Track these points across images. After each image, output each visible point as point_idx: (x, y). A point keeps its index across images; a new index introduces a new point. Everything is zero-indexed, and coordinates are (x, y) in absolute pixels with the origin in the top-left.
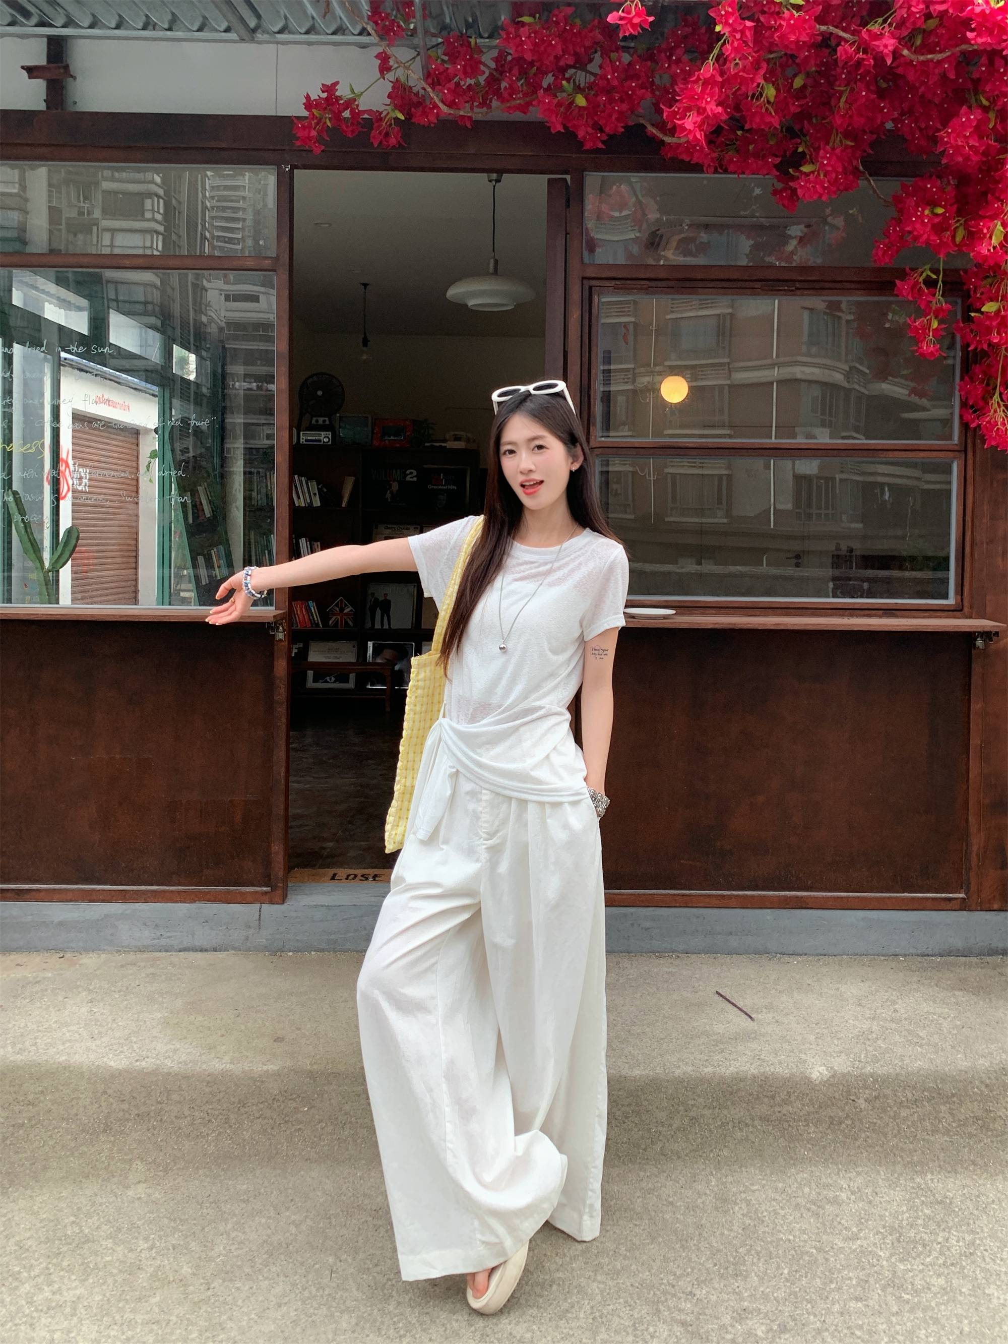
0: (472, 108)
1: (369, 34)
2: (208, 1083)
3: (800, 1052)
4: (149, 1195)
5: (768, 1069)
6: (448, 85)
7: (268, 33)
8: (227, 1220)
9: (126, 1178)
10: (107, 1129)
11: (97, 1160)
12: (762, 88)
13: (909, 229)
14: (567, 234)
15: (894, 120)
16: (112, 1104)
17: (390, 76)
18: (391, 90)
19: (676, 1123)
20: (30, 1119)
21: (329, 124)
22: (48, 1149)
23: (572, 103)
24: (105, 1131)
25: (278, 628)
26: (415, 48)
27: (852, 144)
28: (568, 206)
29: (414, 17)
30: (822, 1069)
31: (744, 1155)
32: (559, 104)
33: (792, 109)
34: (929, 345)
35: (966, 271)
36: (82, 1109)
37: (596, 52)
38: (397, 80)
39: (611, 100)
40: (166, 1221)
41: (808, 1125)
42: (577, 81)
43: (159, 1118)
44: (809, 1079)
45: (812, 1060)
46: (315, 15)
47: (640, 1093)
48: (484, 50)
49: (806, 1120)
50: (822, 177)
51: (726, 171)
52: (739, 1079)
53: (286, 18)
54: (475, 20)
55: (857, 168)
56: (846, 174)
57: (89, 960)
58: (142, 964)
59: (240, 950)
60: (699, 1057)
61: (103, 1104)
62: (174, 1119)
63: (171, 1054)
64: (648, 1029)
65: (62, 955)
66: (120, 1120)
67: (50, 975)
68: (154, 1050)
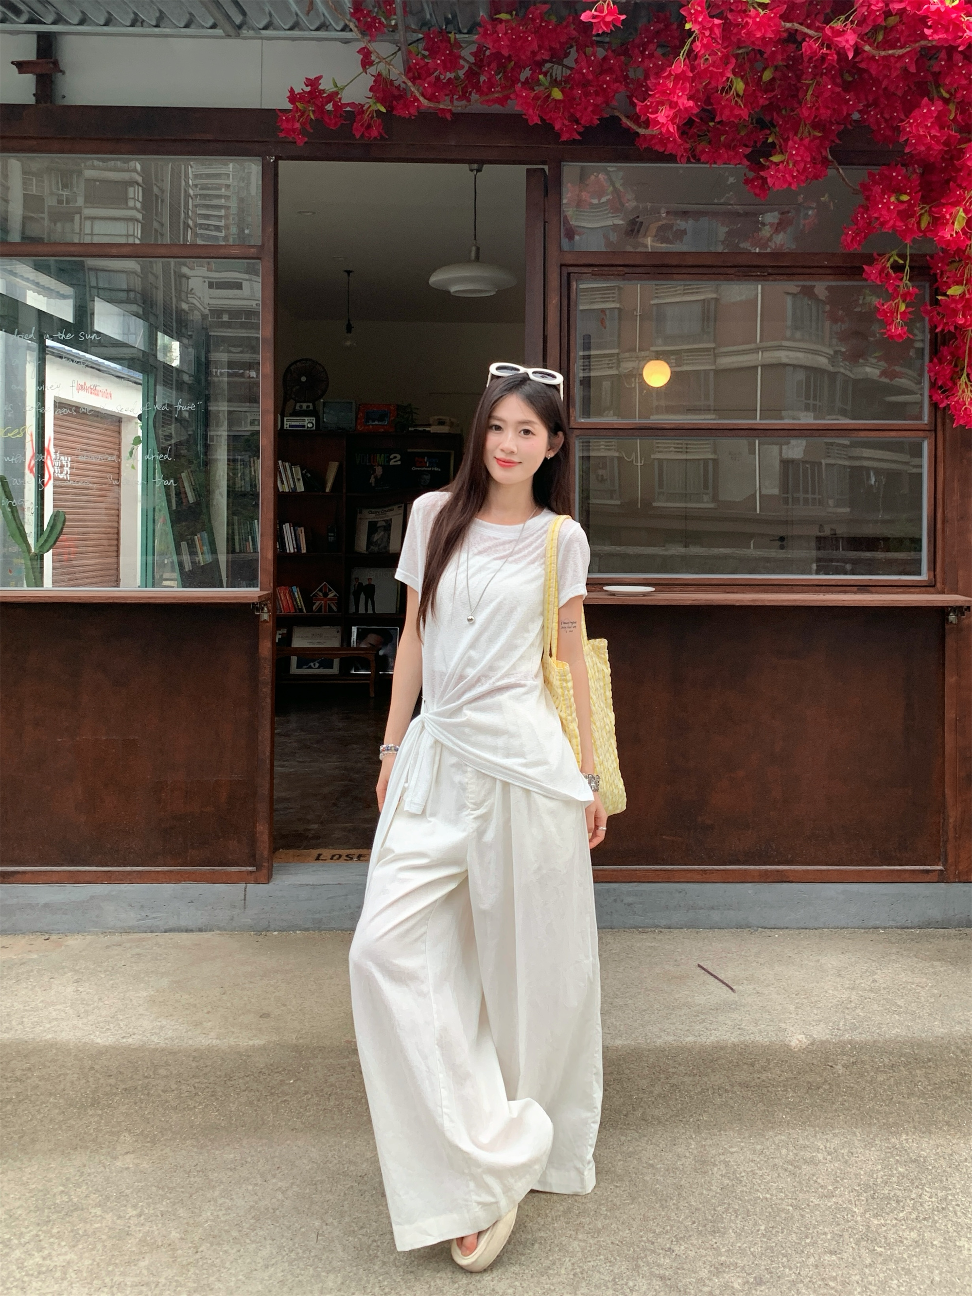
0: (451, 101)
1: (351, 30)
2: (195, 1058)
3: (780, 1021)
4: (137, 1165)
5: (748, 1038)
6: (428, 79)
7: (253, 29)
8: (214, 1187)
9: (115, 1149)
10: (95, 1103)
11: (85, 1133)
12: (731, 81)
13: (875, 215)
14: (545, 222)
15: (860, 112)
16: (99, 1079)
17: (372, 70)
18: (372, 83)
19: (657, 1090)
20: (18, 1094)
21: (312, 117)
22: (36, 1123)
23: (549, 96)
24: (92, 1105)
25: (263, 609)
26: (396, 43)
27: (820, 135)
28: (546, 194)
29: (395, 14)
30: (801, 1037)
31: (723, 1120)
32: (536, 98)
33: (761, 101)
34: (897, 326)
35: (932, 257)
36: (68, 1084)
37: (572, 47)
38: (379, 75)
39: (586, 94)
40: (154, 1189)
41: (786, 1090)
42: (554, 75)
43: (146, 1092)
44: (788, 1046)
45: (792, 1029)
46: (299, 12)
48: (463, 45)
49: (784, 1086)
50: (791, 166)
51: (698, 161)
52: (719, 1047)
53: (270, 15)
54: (455, 16)
55: (826, 158)
56: (814, 163)
57: (74, 942)
58: (128, 945)
59: (225, 930)
60: (681, 1027)
61: (91, 1079)
62: (161, 1093)
63: (157, 1031)
64: (630, 1002)
65: (47, 937)
66: (107, 1094)
67: (35, 956)
68: (141, 1026)
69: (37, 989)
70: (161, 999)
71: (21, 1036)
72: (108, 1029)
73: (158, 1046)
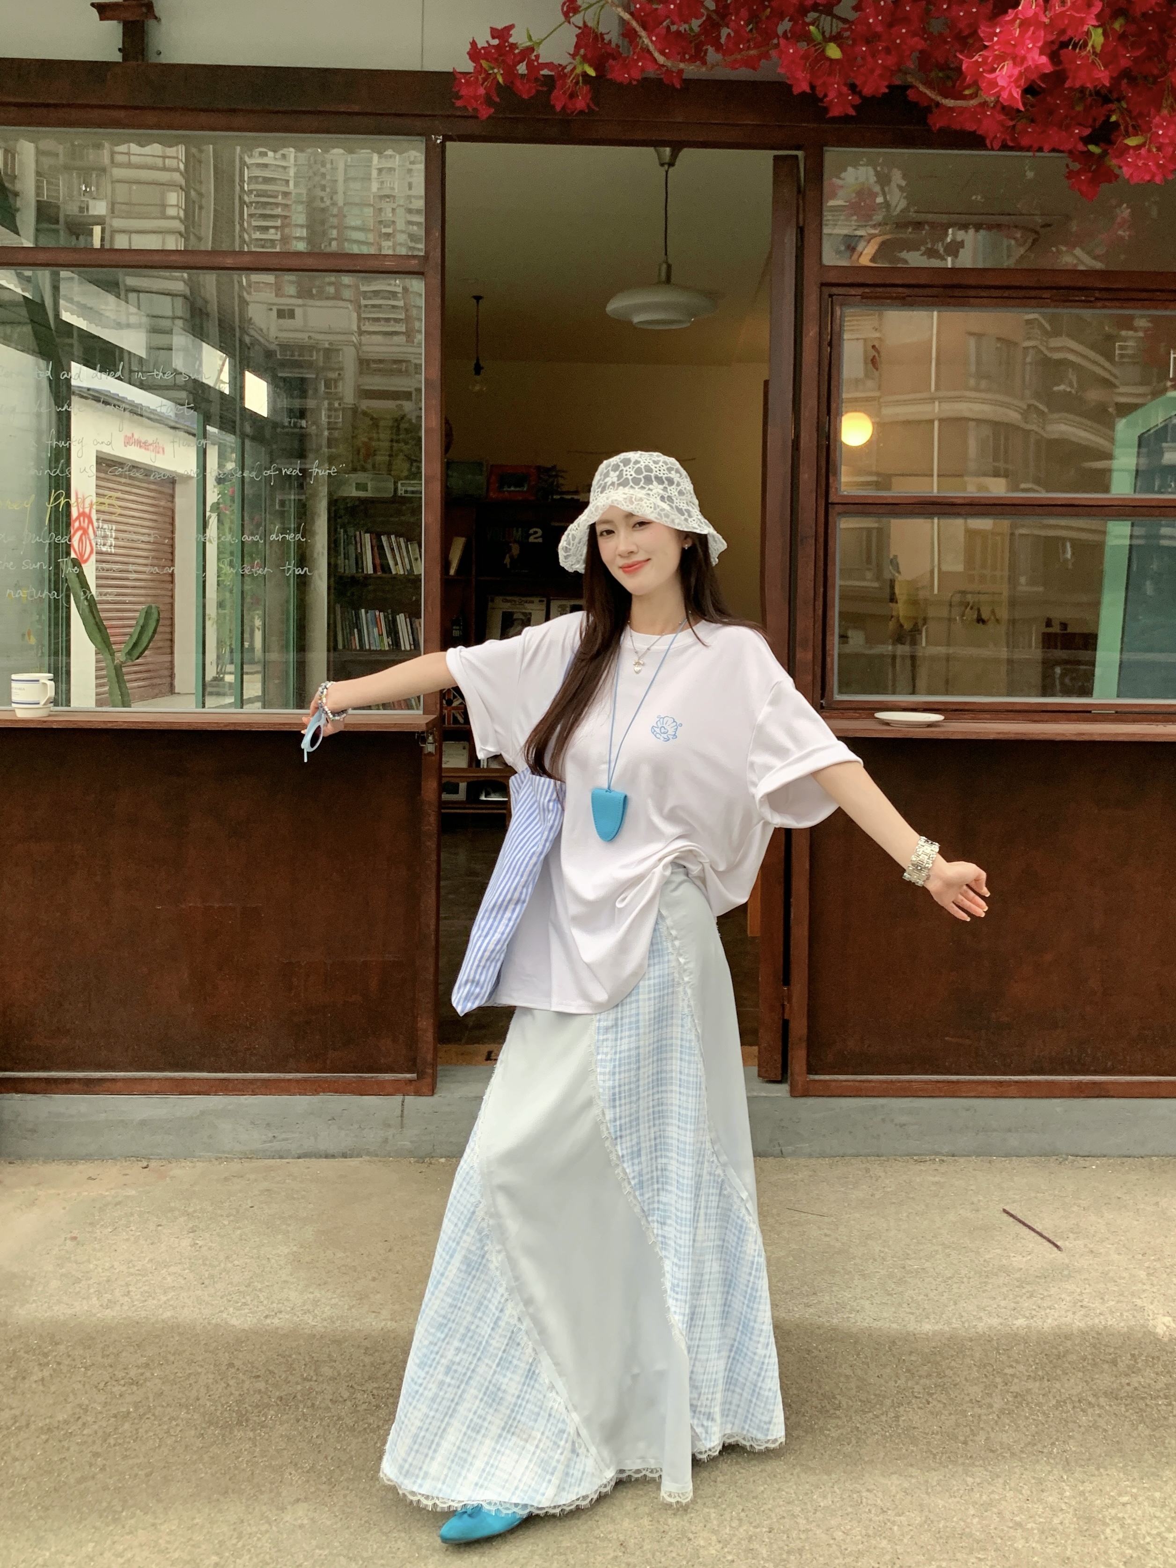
2: (367, 1348)
3: (1133, 1295)
4: (313, 1520)
5: (1097, 1321)
6: (657, 30)
9: (279, 1494)
10: (242, 1420)
11: (236, 1468)
12: (1088, 33)
16: (243, 1381)
17: (577, 19)
18: (577, 38)
19: (997, 1402)
20: (136, 1405)
21: (501, 80)
23: (822, 54)
24: (240, 1423)
28: (800, 190)
31: (1098, 1451)
32: (806, 56)
36: (203, 1390)
38: (586, 25)
39: (873, 52)
43: (309, 1403)
44: (1155, 1334)
45: (1151, 1307)
47: (939, 1358)
50: (1155, 151)
57: (182, 1171)
58: (252, 1177)
59: (377, 1156)
60: (1003, 1303)
61: (232, 1382)
62: (330, 1405)
63: (311, 1308)
64: (927, 1265)
65: (145, 1164)
66: (257, 1406)
67: (133, 1193)
68: (288, 1300)
69: (142, 1242)
70: (308, 1259)
71: (130, 1314)
72: (245, 1304)
73: (314, 1332)
